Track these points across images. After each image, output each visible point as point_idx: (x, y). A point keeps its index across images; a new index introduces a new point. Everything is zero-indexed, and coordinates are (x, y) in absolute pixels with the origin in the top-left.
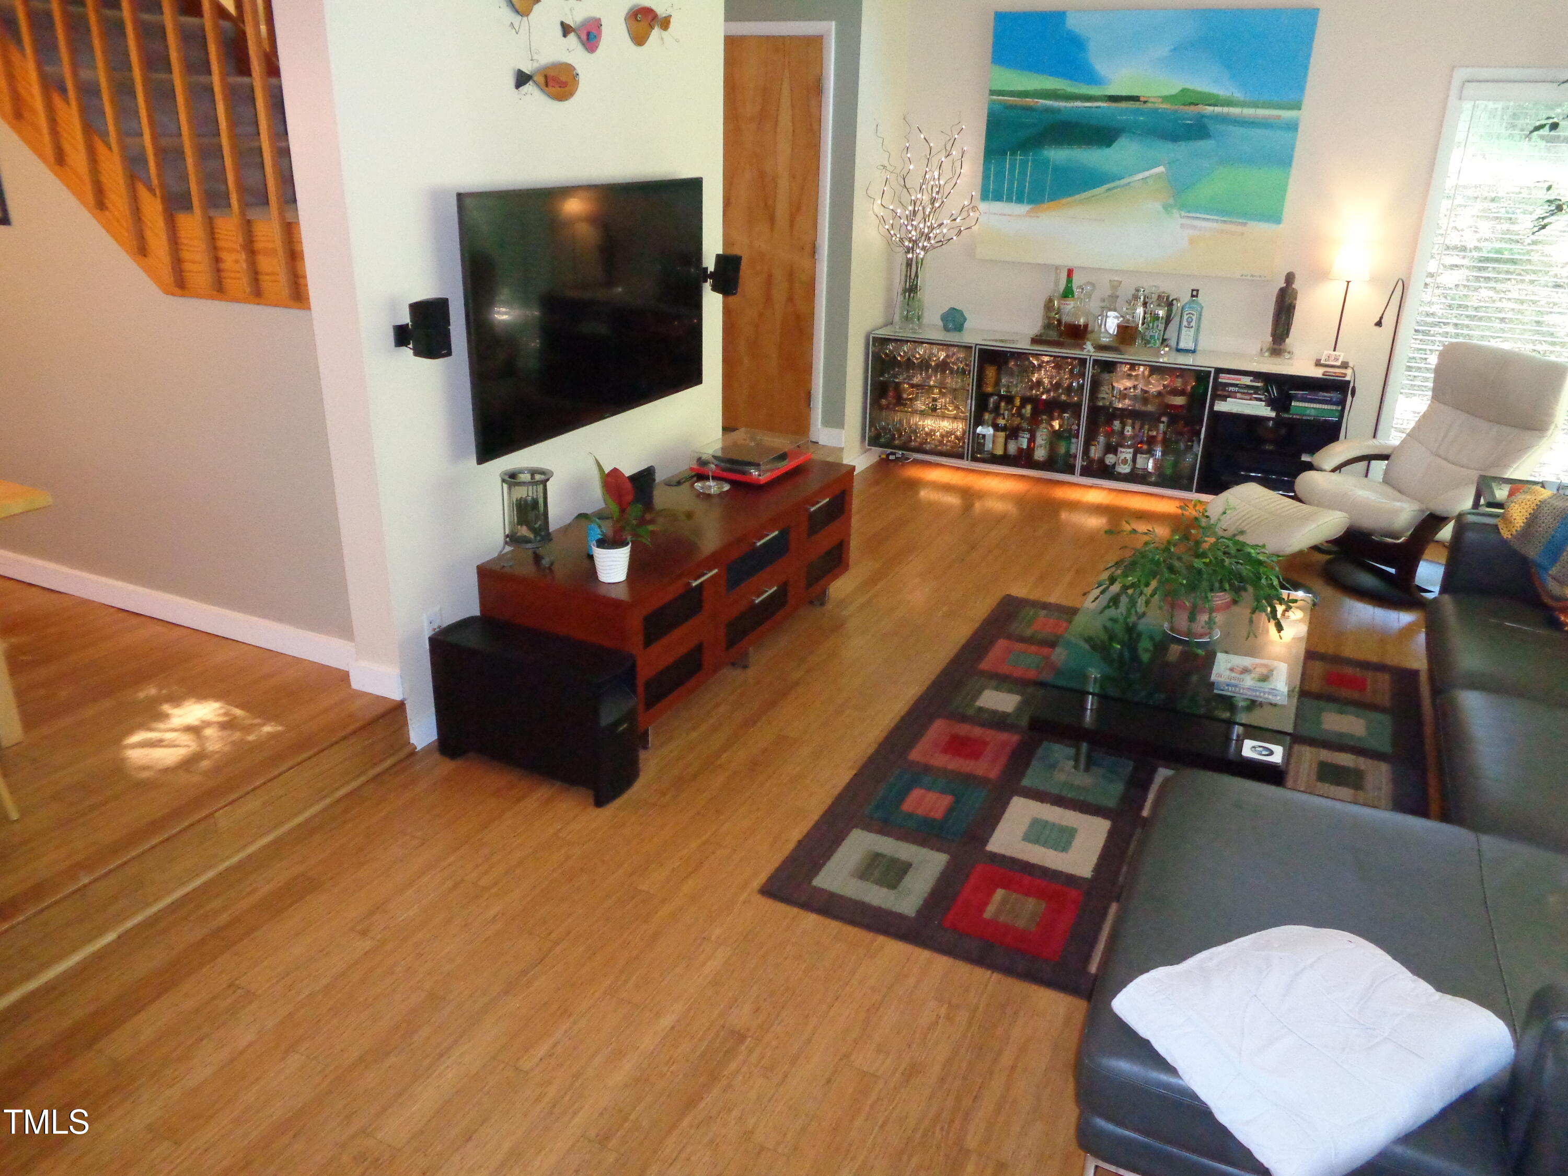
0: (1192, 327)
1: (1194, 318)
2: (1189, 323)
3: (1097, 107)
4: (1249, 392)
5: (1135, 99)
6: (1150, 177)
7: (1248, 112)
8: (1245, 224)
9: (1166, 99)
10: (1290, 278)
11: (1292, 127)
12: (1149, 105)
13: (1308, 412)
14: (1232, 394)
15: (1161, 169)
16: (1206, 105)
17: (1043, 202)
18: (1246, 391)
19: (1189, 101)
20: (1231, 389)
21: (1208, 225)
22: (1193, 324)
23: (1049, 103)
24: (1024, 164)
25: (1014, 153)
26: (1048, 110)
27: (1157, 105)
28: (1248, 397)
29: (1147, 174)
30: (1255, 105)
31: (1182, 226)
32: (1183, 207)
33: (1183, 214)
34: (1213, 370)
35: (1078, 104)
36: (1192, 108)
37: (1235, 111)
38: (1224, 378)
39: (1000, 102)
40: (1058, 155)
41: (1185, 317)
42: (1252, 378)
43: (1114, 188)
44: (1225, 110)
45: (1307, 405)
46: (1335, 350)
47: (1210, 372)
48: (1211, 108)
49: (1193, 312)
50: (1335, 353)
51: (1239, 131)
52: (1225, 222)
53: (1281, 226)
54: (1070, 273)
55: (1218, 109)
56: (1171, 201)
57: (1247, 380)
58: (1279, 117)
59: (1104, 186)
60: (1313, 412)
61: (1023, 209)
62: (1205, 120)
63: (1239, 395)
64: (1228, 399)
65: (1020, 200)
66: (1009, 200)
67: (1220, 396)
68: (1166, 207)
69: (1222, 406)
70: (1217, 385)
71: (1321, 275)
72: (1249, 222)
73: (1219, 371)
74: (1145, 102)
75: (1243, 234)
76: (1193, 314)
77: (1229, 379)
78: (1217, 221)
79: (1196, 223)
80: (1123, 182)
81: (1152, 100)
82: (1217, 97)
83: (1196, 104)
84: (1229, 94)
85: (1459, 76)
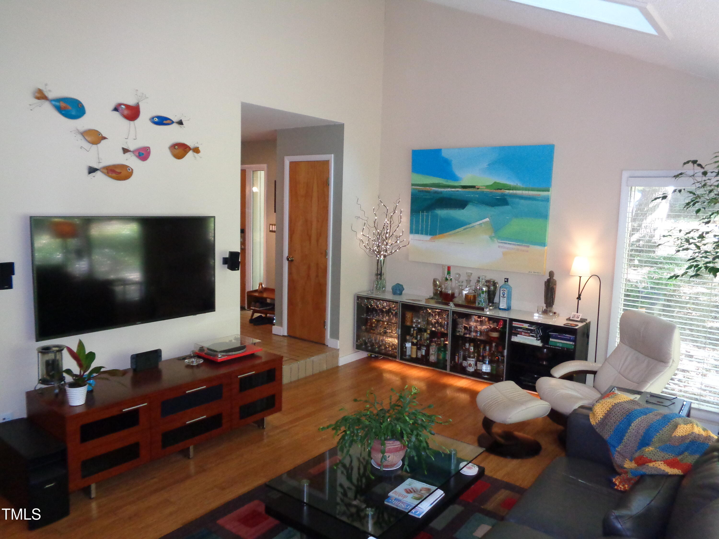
0: (505, 297)
1: (506, 292)
4: (528, 332)
5: (473, 187)
6: (484, 223)
8: (528, 247)
9: (487, 187)
10: (551, 274)
11: (547, 200)
12: (479, 190)
13: (558, 345)
14: (519, 333)
15: (487, 219)
16: (506, 190)
17: (436, 235)
18: (526, 331)
19: (498, 187)
20: (519, 330)
21: (511, 247)
22: (505, 295)
24: (427, 216)
25: (423, 212)
26: (436, 192)
27: (483, 190)
28: (528, 335)
30: (526, 189)
31: (499, 247)
32: (499, 238)
33: (499, 241)
34: (508, 319)
35: (449, 189)
36: (499, 191)
37: (519, 192)
38: (515, 324)
39: (416, 189)
40: (442, 213)
41: (502, 292)
42: (529, 325)
43: (467, 228)
44: (515, 192)
45: (557, 341)
46: (577, 312)
47: (506, 320)
48: (508, 191)
50: (577, 314)
51: (522, 201)
52: (518, 245)
53: (546, 248)
54: (449, 268)
56: (493, 235)
57: (526, 326)
58: (539, 195)
59: (463, 227)
60: (561, 345)
61: (428, 238)
62: (506, 197)
63: (523, 333)
64: (518, 335)
65: (426, 234)
66: (422, 233)
67: (513, 333)
68: (491, 237)
69: (515, 339)
70: (511, 327)
72: (531, 246)
73: (512, 320)
74: (478, 188)
75: (527, 251)
76: (504, 290)
77: (517, 324)
78: (515, 245)
79: (505, 245)
80: (471, 225)
81: (480, 187)
82: (510, 186)
83: (501, 189)
84: (515, 184)
85: (625, 175)
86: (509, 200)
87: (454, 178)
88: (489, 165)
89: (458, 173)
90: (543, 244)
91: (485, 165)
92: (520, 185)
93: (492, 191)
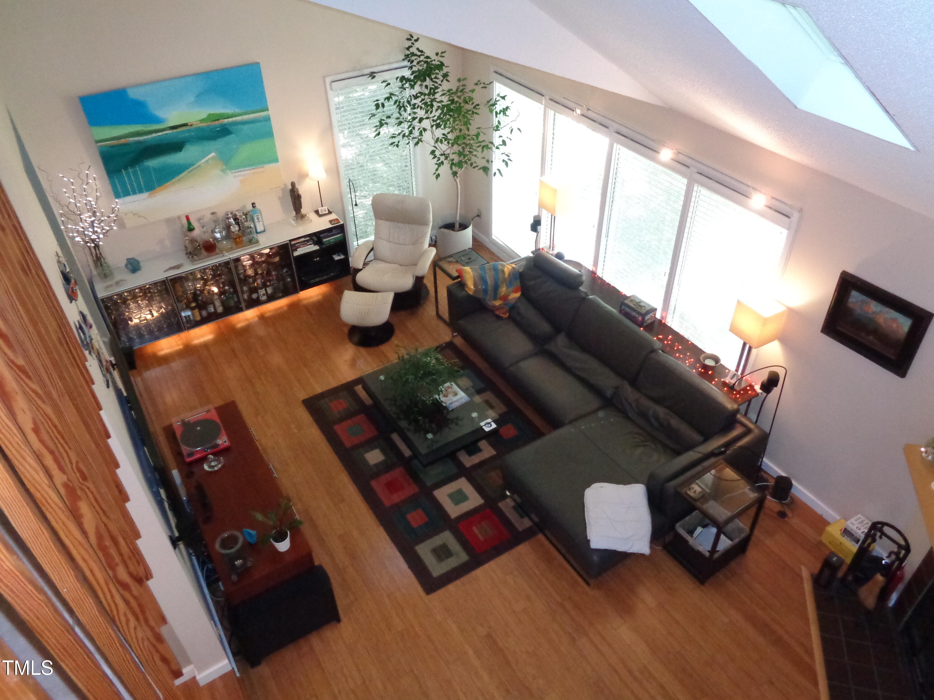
0: (260, 221)
1: (260, 217)
2: (258, 220)
3: (166, 134)
4: (304, 243)
5: (185, 125)
6: (209, 159)
7: (245, 117)
8: (263, 167)
9: (202, 121)
10: (293, 184)
11: (267, 119)
12: (193, 126)
13: (331, 241)
14: (298, 247)
15: (213, 154)
16: (224, 119)
17: (155, 189)
19: (214, 119)
20: (297, 245)
21: (247, 173)
22: (260, 219)
23: (136, 139)
24: (135, 173)
25: (126, 168)
27: (198, 125)
28: (305, 246)
29: (206, 158)
30: (247, 113)
31: (234, 177)
32: (231, 169)
33: (232, 171)
35: (154, 135)
36: (217, 122)
37: (239, 118)
38: (293, 243)
40: (153, 163)
42: (304, 237)
43: (192, 170)
44: (234, 119)
45: (330, 238)
47: (288, 243)
48: (226, 120)
50: (323, 208)
52: (252, 169)
53: (280, 162)
54: (187, 218)
55: (230, 120)
56: (224, 167)
58: (260, 116)
60: (333, 241)
61: (145, 195)
63: (301, 246)
64: (298, 250)
65: (141, 191)
66: (134, 193)
67: (294, 249)
68: (223, 171)
69: (296, 254)
71: (304, 177)
72: (265, 165)
73: (291, 241)
74: (191, 125)
75: (263, 172)
77: (296, 242)
78: (250, 170)
79: (240, 173)
80: (195, 166)
81: (194, 123)
82: (228, 114)
83: (218, 120)
84: (233, 111)
85: (328, 80)
86: (232, 129)
87: (158, 121)
88: (196, 98)
89: (160, 114)
90: (276, 160)
91: (192, 98)
92: (237, 111)
93: (209, 123)
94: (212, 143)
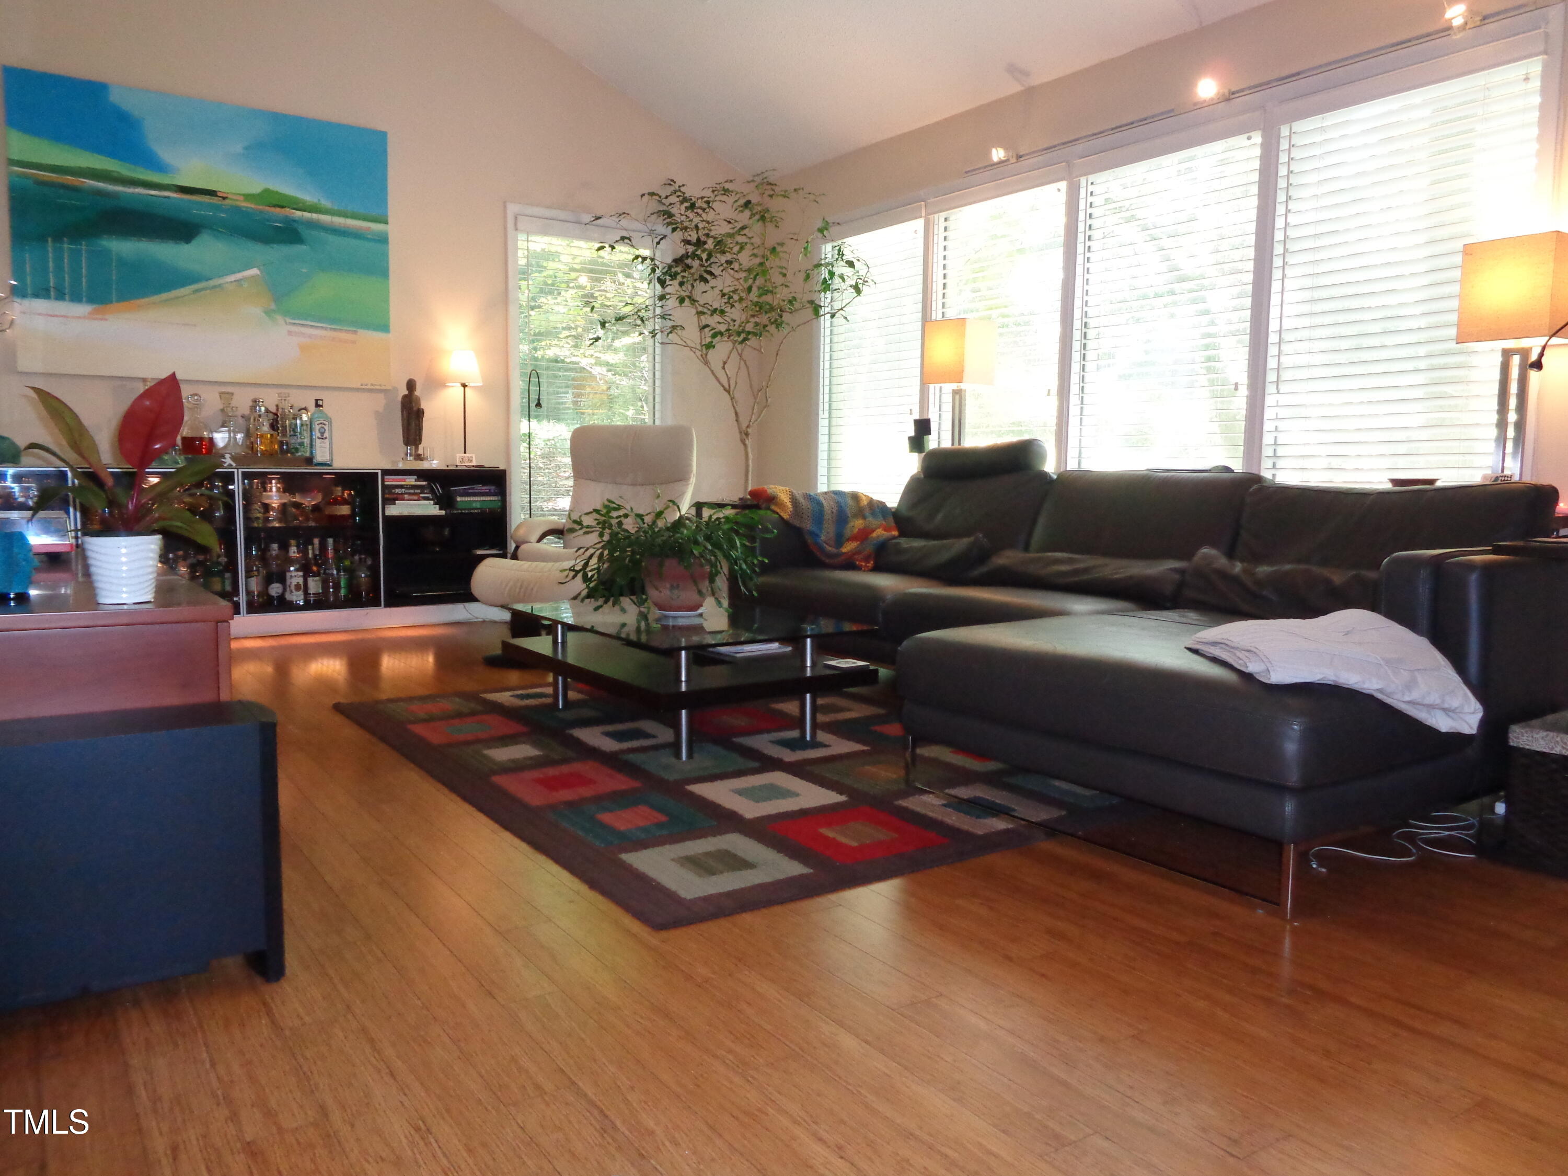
0: (326, 438)
1: (326, 428)
2: (322, 434)
3: (166, 197)
4: (415, 492)
5: (212, 193)
6: (244, 279)
7: (339, 221)
8: (355, 332)
9: (248, 197)
10: (411, 385)
11: (383, 240)
12: (227, 202)
13: (474, 505)
14: (399, 496)
15: (254, 271)
16: (293, 209)
18: (412, 491)
19: (275, 202)
20: (397, 491)
21: (318, 333)
22: (326, 435)
23: (101, 185)
26: (99, 193)
27: (238, 203)
28: (416, 497)
29: (239, 276)
30: (345, 215)
31: (290, 333)
32: (287, 313)
33: (289, 320)
34: (380, 472)
36: (278, 209)
37: (325, 218)
38: (391, 481)
41: (317, 427)
42: (416, 477)
43: (202, 289)
44: (315, 216)
45: (472, 499)
46: (465, 453)
47: (377, 473)
48: (299, 213)
49: (325, 422)
50: (466, 455)
52: (335, 330)
53: (390, 335)
55: (307, 215)
56: (273, 306)
57: (411, 480)
59: (190, 287)
60: (478, 507)
61: (83, 309)
62: (296, 225)
63: (406, 496)
64: (397, 502)
67: (388, 499)
68: (268, 313)
69: (394, 510)
70: (385, 487)
71: (438, 383)
72: (360, 331)
73: (386, 472)
74: (224, 198)
75: (354, 342)
76: (325, 425)
77: (394, 480)
78: (326, 329)
79: (303, 330)
80: (212, 283)
81: (230, 196)
82: (304, 202)
83: (283, 207)
84: (315, 201)
85: (512, 209)
86: (305, 232)
87: (157, 166)
88: (246, 148)
89: (166, 154)
91: (238, 148)
92: (326, 203)
93: (261, 207)
94: (259, 247)
